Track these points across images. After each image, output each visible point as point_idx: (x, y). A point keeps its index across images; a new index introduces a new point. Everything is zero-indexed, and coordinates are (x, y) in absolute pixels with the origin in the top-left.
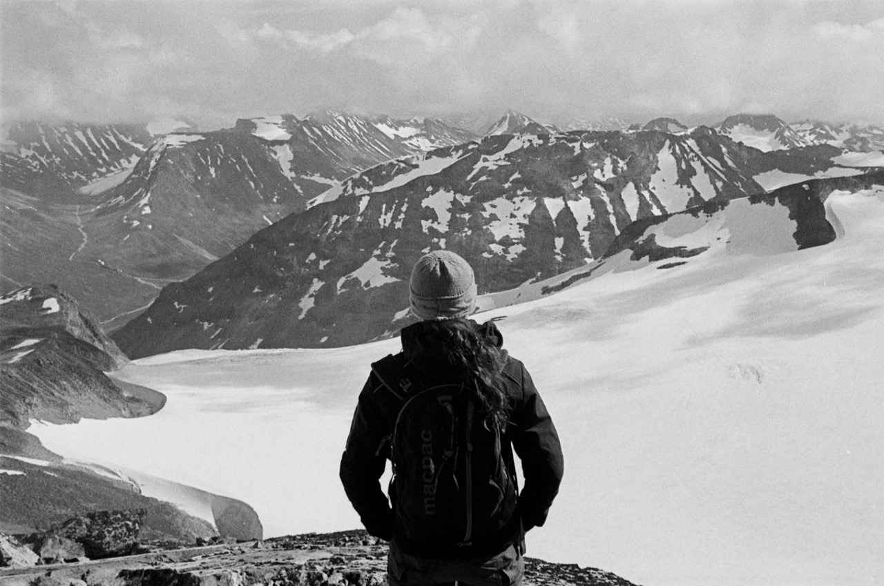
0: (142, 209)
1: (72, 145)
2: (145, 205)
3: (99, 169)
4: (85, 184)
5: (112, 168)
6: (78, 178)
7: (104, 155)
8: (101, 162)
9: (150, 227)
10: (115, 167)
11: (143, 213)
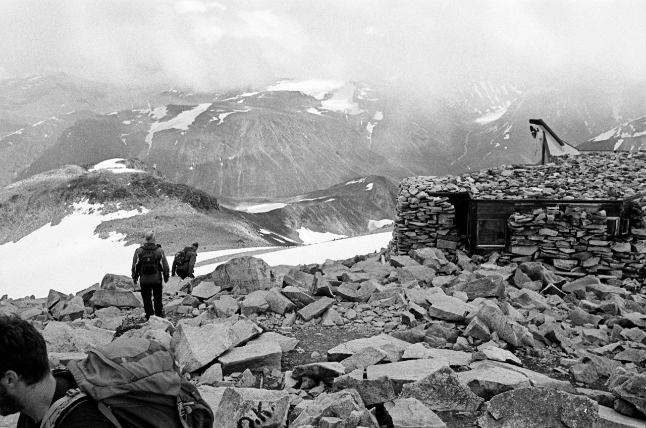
0: (505, 136)
1: (477, 91)
2: (507, 133)
3: (491, 107)
4: (480, 116)
5: (500, 107)
6: (477, 113)
7: (496, 98)
8: (493, 103)
9: (506, 148)
10: (502, 106)
11: (505, 138)
